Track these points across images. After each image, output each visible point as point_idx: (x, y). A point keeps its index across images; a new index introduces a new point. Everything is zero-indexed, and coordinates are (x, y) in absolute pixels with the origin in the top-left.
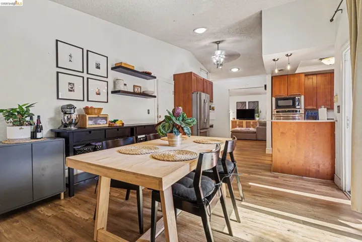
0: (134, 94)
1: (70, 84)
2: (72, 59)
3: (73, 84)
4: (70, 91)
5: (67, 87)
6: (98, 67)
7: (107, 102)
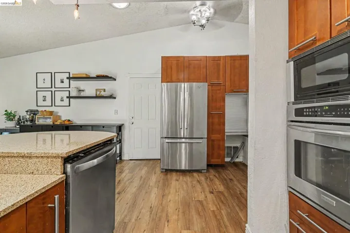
0: (97, 97)
1: (44, 96)
2: (45, 81)
3: (46, 97)
4: (44, 101)
5: (42, 99)
6: (62, 82)
7: (69, 106)
